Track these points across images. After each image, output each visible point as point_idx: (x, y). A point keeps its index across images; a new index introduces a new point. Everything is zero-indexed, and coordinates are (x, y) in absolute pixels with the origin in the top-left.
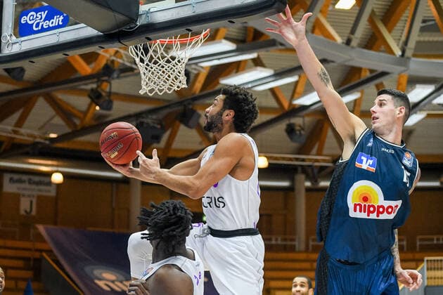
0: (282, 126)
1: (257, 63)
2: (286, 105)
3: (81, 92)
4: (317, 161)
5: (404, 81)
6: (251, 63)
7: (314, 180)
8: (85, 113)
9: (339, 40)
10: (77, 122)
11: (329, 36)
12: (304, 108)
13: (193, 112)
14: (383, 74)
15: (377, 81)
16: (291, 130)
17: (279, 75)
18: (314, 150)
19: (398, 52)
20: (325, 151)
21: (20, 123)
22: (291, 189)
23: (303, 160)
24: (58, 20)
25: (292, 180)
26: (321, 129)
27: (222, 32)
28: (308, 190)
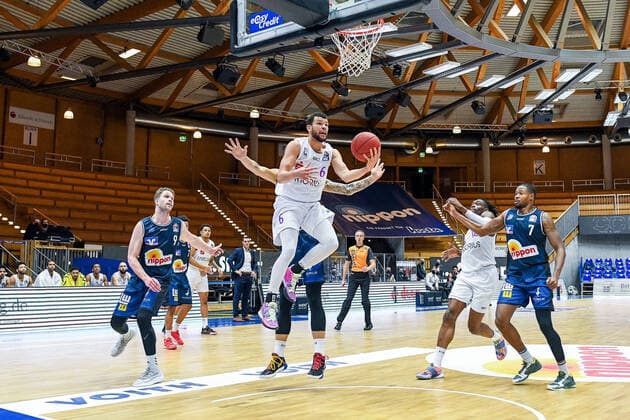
0: (469, 103)
1: (450, 57)
2: (472, 88)
3: (326, 84)
4: (496, 128)
5: (558, 67)
6: (446, 58)
7: (495, 141)
8: (332, 99)
9: (507, 38)
10: (326, 105)
11: (500, 36)
12: (484, 89)
13: (405, 95)
14: (541, 62)
15: (538, 67)
16: (475, 106)
17: (464, 66)
18: (495, 121)
19: (551, 45)
20: (503, 122)
21: (287, 108)
22: (479, 149)
23: (487, 128)
24: (275, 20)
25: (480, 142)
26: (500, 105)
27: (424, 37)
28: (491, 148)
